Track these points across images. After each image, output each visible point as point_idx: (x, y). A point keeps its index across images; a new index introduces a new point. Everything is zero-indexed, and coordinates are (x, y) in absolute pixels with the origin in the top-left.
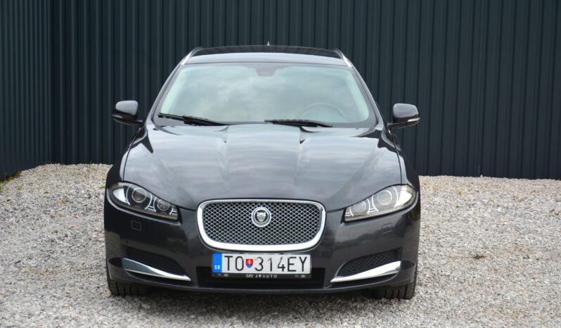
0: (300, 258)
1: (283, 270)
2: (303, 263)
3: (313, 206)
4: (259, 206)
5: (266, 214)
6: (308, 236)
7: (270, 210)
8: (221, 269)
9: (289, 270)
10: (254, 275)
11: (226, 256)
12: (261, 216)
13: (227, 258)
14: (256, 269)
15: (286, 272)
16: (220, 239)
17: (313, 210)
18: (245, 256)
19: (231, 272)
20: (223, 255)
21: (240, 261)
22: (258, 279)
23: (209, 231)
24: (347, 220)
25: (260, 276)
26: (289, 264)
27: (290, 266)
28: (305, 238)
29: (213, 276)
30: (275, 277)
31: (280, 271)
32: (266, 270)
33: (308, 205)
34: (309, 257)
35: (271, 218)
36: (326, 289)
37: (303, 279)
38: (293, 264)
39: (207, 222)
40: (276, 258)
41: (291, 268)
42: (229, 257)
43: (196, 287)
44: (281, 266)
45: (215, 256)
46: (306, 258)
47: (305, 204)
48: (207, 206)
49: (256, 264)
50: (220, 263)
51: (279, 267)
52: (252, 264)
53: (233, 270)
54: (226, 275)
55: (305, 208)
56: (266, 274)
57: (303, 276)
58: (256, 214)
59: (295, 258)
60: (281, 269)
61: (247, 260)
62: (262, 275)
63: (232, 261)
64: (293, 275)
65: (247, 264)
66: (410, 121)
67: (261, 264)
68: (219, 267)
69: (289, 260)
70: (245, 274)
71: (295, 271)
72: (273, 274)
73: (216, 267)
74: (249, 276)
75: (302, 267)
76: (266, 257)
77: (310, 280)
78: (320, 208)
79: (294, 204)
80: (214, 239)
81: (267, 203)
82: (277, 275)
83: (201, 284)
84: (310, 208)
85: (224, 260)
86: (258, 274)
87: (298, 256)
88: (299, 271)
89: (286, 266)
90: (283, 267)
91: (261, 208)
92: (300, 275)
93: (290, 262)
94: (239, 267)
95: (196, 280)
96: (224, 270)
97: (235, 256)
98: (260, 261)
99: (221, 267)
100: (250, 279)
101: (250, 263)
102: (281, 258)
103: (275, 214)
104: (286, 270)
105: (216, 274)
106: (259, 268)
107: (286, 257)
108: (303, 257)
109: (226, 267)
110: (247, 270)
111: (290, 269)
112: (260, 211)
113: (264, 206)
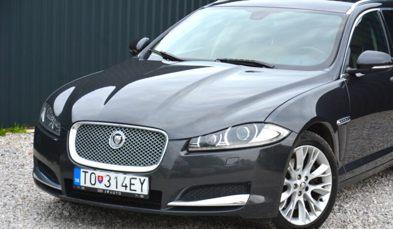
0: (140, 179)
1: (126, 189)
2: (142, 184)
3: (161, 134)
4: (118, 130)
5: (122, 138)
6: (152, 161)
7: (125, 134)
8: (80, 183)
9: (131, 190)
10: (104, 190)
11: (83, 171)
12: (117, 139)
13: (84, 173)
14: (105, 185)
15: (128, 191)
17: (161, 137)
18: (98, 173)
19: (86, 185)
20: (82, 170)
21: (93, 176)
22: (107, 194)
23: (78, 148)
24: (190, 149)
25: (108, 192)
26: (131, 184)
27: (132, 186)
28: (149, 162)
29: (74, 187)
30: (120, 194)
31: (123, 190)
32: (113, 188)
33: (157, 133)
34: (147, 179)
36: (163, 210)
37: (141, 199)
38: (134, 184)
39: (78, 140)
40: (121, 177)
41: (133, 187)
42: (86, 172)
43: (65, 196)
44: (124, 185)
45: (76, 170)
46: (144, 180)
47: (155, 132)
48: (80, 127)
49: (105, 180)
50: (79, 177)
51: (123, 186)
52: (102, 181)
53: (88, 185)
54: (83, 188)
55: (154, 135)
56: (112, 191)
57: (142, 196)
58: (114, 137)
59: (136, 179)
60: (124, 188)
61: (99, 177)
62: (110, 191)
63: (88, 175)
64: (134, 194)
65: (99, 180)
66: (375, 67)
67: (109, 181)
68: (78, 180)
69: (130, 179)
70: (97, 189)
71: (135, 191)
72: (118, 192)
73: (77, 180)
74: (100, 191)
75: (141, 188)
76: (113, 175)
77: (146, 200)
79: (146, 131)
80: (81, 156)
81: (125, 128)
82: (121, 192)
83: (68, 194)
84: (159, 135)
85: (82, 175)
86: (107, 190)
87: (138, 178)
88: (139, 192)
89: (128, 185)
90: (126, 186)
91: (119, 132)
92: (139, 195)
93: (132, 183)
94: (93, 182)
95: (64, 190)
96: (82, 184)
97: (90, 171)
98: (108, 178)
99: (80, 180)
100: (100, 193)
102: (125, 178)
103: (129, 138)
104: (128, 188)
105: (76, 186)
106: (108, 185)
107: (128, 177)
108: (142, 178)
109: (84, 180)
110: (99, 186)
111: (132, 189)
112: (117, 135)
113: (122, 131)
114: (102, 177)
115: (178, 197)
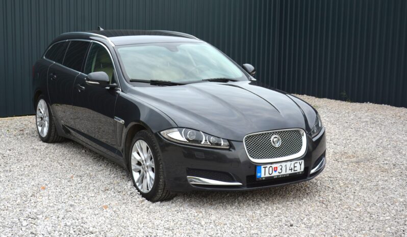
2: (301, 165)
4: (273, 135)
5: (278, 139)
7: (279, 136)
8: (261, 176)
9: (294, 171)
10: (278, 176)
12: (276, 141)
14: (279, 172)
15: (293, 172)
16: (257, 157)
17: (298, 133)
18: (274, 166)
20: (262, 167)
21: (271, 169)
22: (280, 178)
23: (252, 154)
26: (294, 167)
29: (257, 180)
30: (288, 175)
31: (290, 172)
32: (284, 173)
33: (296, 131)
34: (303, 161)
36: (309, 178)
37: (301, 174)
38: (296, 167)
39: (248, 147)
40: (289, 163)
41: (295, 169)
42: (265, 167)
43: (246, 189)
44: (290, 168)
45: (258, 168)
47: (294, 131)
49: (279, 170)
50: (260, 172)
51: (290, 170)
52: (277, 170)
53: (267, 175)
54: (264, 179)
55: (295, 133)
56: (283, 175)
58: (273, 140)
61: (274, 168)
62: (282, 175)
63: (267, 169)
64: (296, 173)
65: (274, 170)
67: (281, 169)
68: (260, 174)
70: (273, 176)
71: (297, 170)
73: (258, 175)
75: (300, 168)
76: (284, 164)
77: (303, 174)
78: (301, 133)
80: (254, 158)
81: (276, 132)
83: (248, 186)
85: (263, 170)
86: (280, 175)
87: (298, 162)
88: (299, 171)
89: (293, 168)
90: (292, 169)
92: (299, 172)
94: (271, 173)
95: (246, 185)
96: (263, 176)
97: (268, 166)
98: (281, 167)
100: (276, 178)
102: (291, 164)
103: (282, 138)
104: (293, 170)
105: (259, 179)
107: (293, 163)
108: (300, 161)
109: (264, 173)
110: (275, 174)
113: (276, 134)
114: (277, 168)
115: (312, 169)
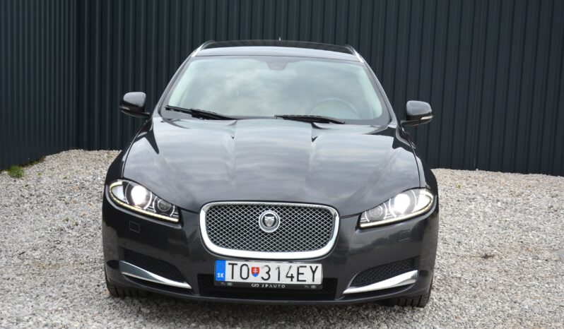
0: (311, 267)
1: (292, 280)
2: (314, 272)
3: (326, 210)
4: (267, 209)
5: (275, 218)
6: (319, 243)
7: (279, 214)
8: (224, 278)
9: (298, 280)
10: (261, 284)
11: (230, 264)
12: (269, 220)
13: (231, 266)
14: (262, 278)
15: (295, 282)
16: (224, 245)
17: (326, 214)
18: (251, 264)
19: (235, 280)
20: (227, 262)
21: (245, 269)
22: (265, 289)
23: (212, 236)
24: (362, 225)
25: (267, 286)
26: (298, 274)
27: (300, 276)
28: (316, 245)
29: (216, 284)
30: (283, 287)
31: (288, 281)
32: (274, 280)
33: (320, 209)
34: (320, 266)
35: (280, 222)
36: (337, 300)
37: (314, 290)
38: (303, 274)
39: (210, 225)
40: (284, 267)
41: (301, 277)
42: (233, 265)
43: (197, 296)
44: (289, 275)
45: (218, 263)
46: (317, 267)
47: (317, 208)
48: (211, 209)
49: (263, 273)
50: (224, 271)
51: (287, 277)
53: (237, 279)
54: (230, 284)
55: (317, 212)
56: (273, 284)
57: (314, 287)
58: (264, 218)
59: (306, 267)
60: (290, 279)
61: (253, 268)
62: (269, 284)
63: (237, 269)
64: (303, 285)
65: (253, 273)
66: (423, 118)
67: (268, 273)
68: (222, 274)
69: (298, 268)
70: (250, 284)
71: (305, 281)
72: (281, 284)
73: (219, 275)
74: (255, 286)
75: (312, 277)
76: (273, 265)
77: (320, 290)
78: (333, 213)
79: (305, 208)
80: (218, 244)
81: (276, 207)
82: (285, 285)
83: (202, 293)
84: (323, 212)
85: (228, 268)
86: (265, 284)
87: (308, 265)
88: (309, 282)
89: (295, 275)
90: (292, 277)
91: (270, 212)
92: (310, 285)
93: (300, 272)
94: (244, 275)
95: (197, 289)
96: (228, 278)
97: (240, 263)
98: (267, 269)
99: (224, 275)
100: (255, 288)
101: (256, 272)
102: (290, 267)
103: (284, 218)
104: (295, 280)
105: (219, 282)
106: (266, 276)
107: (295, 266)
108: (314, 266)
109: (230, 275)
110: (252, 279)
111: (300, 279)
112: (268, 215)
113: (273, 210)
114: (258, 269)
115: (350, 284)
